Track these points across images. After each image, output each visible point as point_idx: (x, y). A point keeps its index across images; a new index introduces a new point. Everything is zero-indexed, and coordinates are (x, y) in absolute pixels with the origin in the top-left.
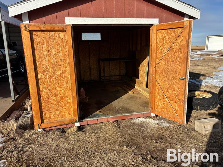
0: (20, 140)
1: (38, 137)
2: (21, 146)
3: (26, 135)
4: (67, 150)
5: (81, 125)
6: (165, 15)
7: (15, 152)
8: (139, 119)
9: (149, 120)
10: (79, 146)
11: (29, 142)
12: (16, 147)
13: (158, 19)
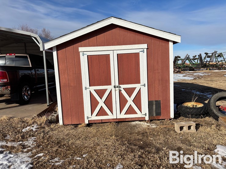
0: (47, 128)
1: (59, 128)
2: (47, 131)
3: (52, 126)
4: (74, 136)
5: (89, 123)
6: (152, 41)
7: (42, 134)
8: (136, 122)
9: (143, 123)
10: (82, 134)
11: (52, 130)
12: (43, 132)
13: (147, 44)
